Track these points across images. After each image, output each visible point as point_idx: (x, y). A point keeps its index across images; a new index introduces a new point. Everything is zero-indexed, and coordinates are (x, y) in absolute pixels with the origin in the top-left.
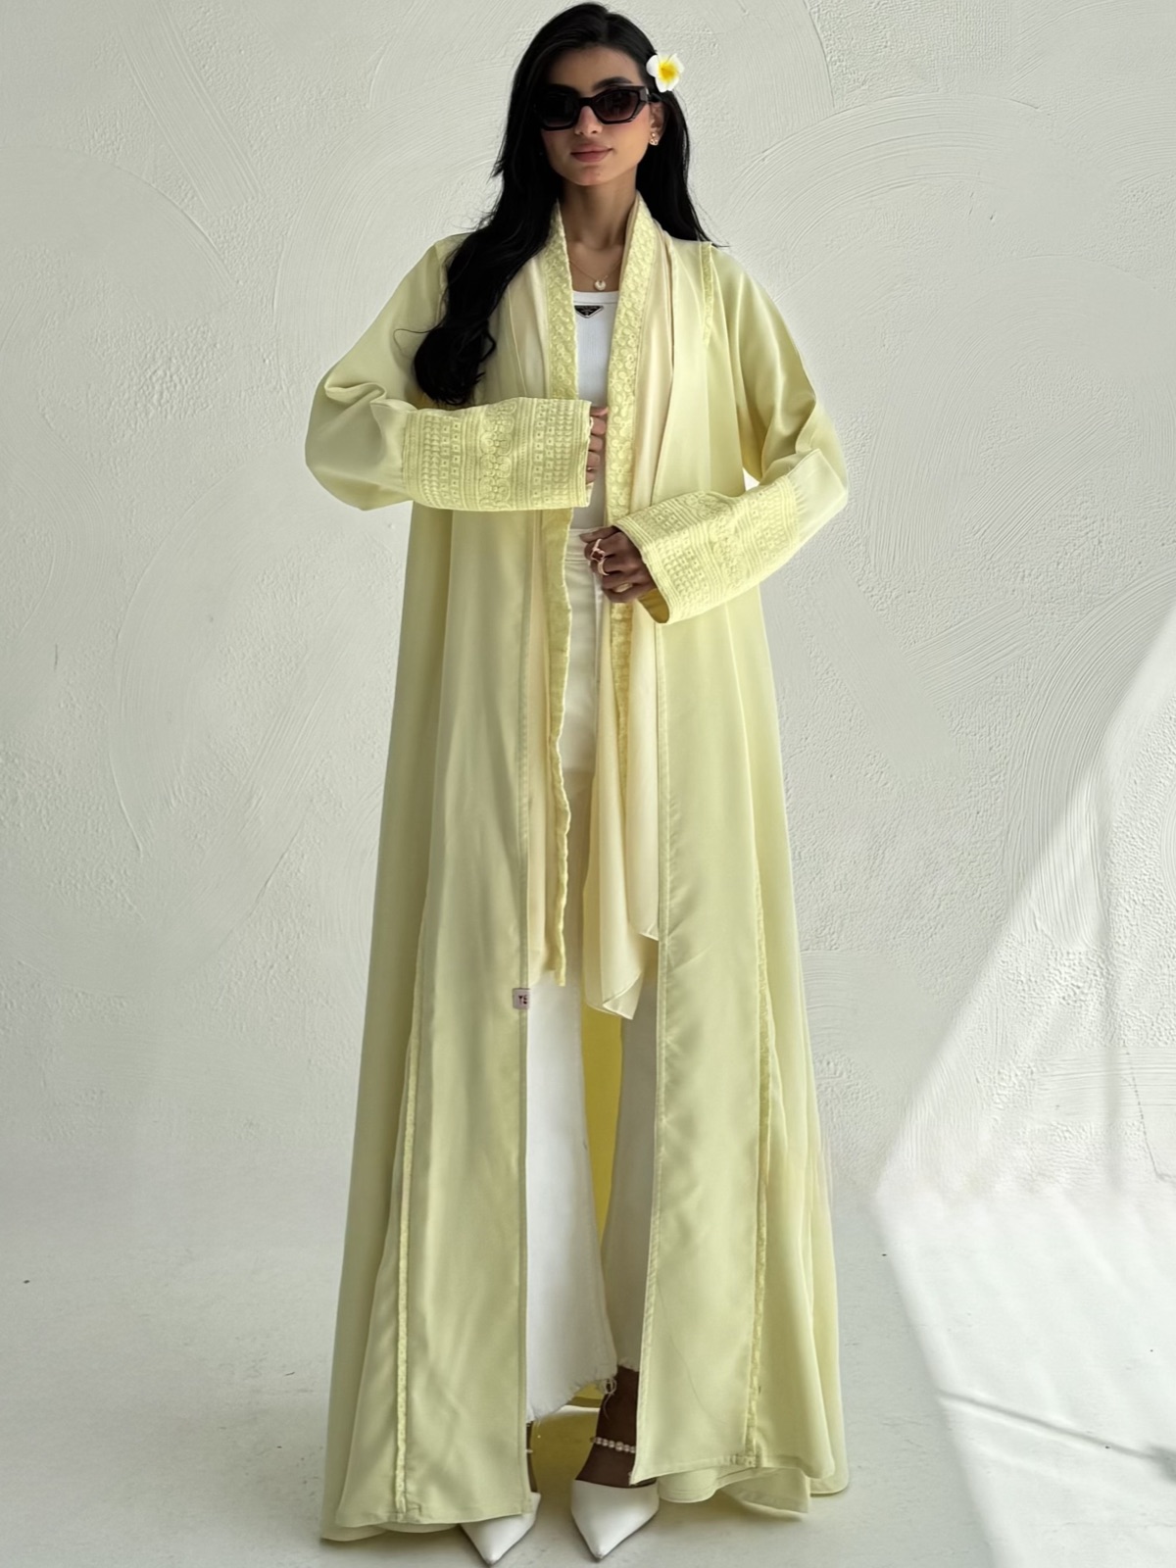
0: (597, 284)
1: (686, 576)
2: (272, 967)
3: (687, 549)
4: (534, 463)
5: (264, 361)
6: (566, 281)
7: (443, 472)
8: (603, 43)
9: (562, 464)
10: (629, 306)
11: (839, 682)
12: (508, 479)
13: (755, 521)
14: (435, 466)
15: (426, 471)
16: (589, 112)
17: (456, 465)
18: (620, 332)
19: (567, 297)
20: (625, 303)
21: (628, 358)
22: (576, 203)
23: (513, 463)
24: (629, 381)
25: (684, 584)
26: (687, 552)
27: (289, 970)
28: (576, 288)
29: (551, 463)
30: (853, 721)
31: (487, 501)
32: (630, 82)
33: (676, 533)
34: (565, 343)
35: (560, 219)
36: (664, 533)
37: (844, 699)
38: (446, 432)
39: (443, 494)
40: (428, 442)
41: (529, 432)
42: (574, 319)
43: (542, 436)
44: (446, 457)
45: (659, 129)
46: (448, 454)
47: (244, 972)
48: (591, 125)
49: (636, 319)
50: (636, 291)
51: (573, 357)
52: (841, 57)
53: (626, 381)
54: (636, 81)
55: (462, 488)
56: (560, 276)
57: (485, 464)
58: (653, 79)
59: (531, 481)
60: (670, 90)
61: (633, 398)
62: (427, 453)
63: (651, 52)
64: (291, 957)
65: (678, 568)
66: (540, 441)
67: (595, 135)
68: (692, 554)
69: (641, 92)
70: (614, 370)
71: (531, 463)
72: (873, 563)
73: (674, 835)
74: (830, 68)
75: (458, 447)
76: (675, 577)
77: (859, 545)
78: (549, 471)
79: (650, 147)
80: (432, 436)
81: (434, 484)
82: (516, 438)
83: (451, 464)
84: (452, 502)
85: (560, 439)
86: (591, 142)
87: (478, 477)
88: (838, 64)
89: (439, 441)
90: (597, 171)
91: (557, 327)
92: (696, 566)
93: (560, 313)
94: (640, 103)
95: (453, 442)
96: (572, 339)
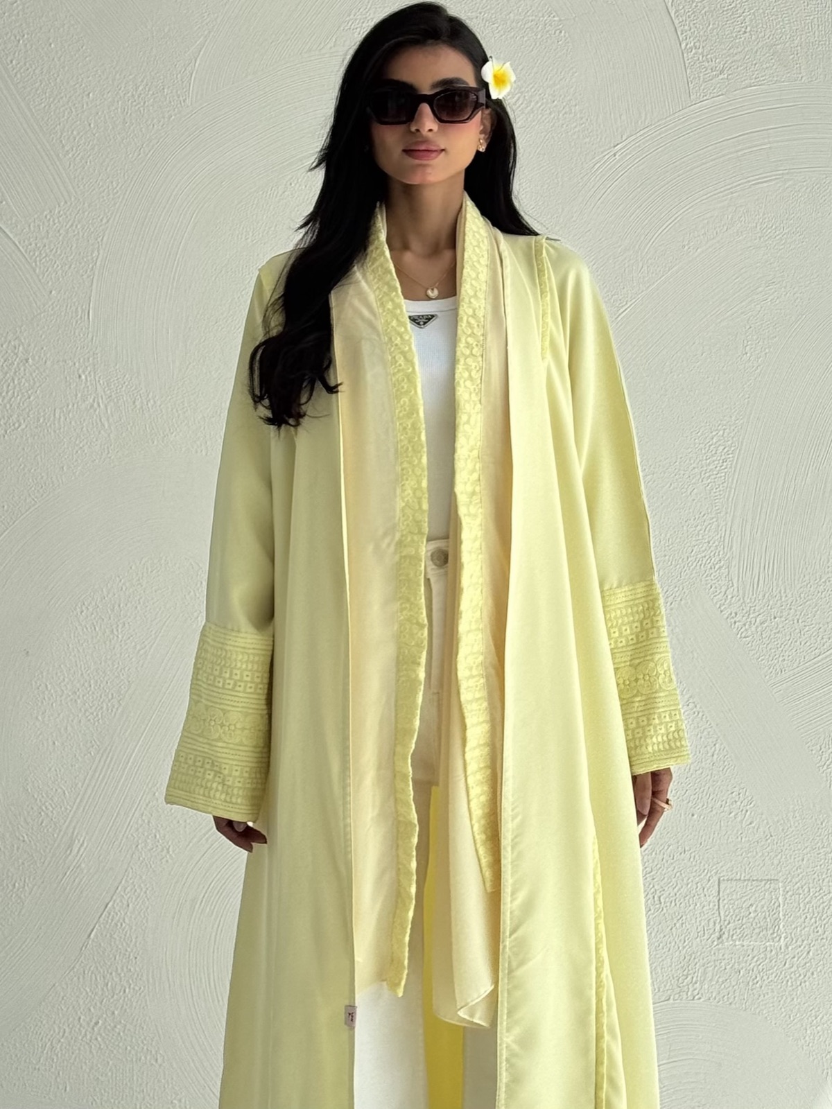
0: (429, 292)
2: (97, 1023)
6: (395, 290)
8: (445, 43)
10: (470, 312)
16: (426, 109)
18: (463, 340)
19: (398, 307)
20: (465, 310)
21: (473, 367)
22: (400, 205)
24: (475, 390)
27: (115, 1027)
28: (407, 296)
32: (467, 83)
34: (404, 353)
42: (409, 330)
45: (487, 135)
47: (67, 1030)
48: (427, 122)
50: (475, 296)
53: (472, 390)
54: (473, 83)
56: (388, 284)
58: (486, 84)
61: (479, 406)
63: (485, 60)
64: (116, 1013)
67: (431, 134)
69: (480, 94)
70: (460, 378)
79: (478, 153)
86: (426, 140)
90: (429, 170)
91: (393, 339)
94: (478, 104)
96: (410, 348)
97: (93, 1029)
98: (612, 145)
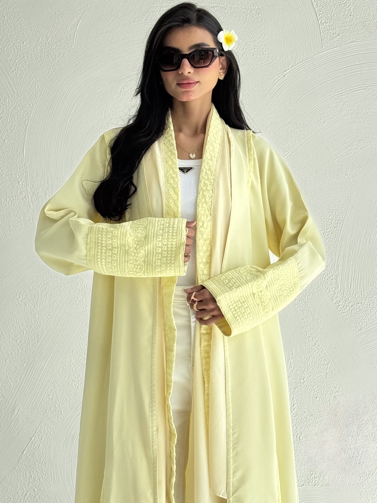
0: (191, 155)
1: (240, 312)
2: (26, 495)
3: (241, 297)
4: (157, 253)
5: (19, 182)
6: (174, 154)
7: (108, 257)
8: (194, 25)
9: (171, 254)
10: (208, 168)
11: (321, 349)
12: (142, 261)
13: (276, 281)
14: (104, 254)
15: (99, 257)
16: (186, 62)
17: (115, 254)
18: (203, 181)
19: (174, 163)
20: (205, 166)
21: (207, 196)
22: (179, 110)
23: (145, 253)
24: (208, 208)
25: (239, 316)
26: (240, 299)
27: (35, 496)
28: (179, 157)
29: (166, 253)
30: (328, 370)
31: (132, 272)
32: (208, 46)
33: (235, 289)
34: (173, 188)
35: (170, 120)
36: (228, 289)
37: (323, 358)
38: (109, 236)
39: (108, 269)
40: (100, 241)
41: (154, 237)
42: (178, 175)
43: (160, 239)
44: (109, 249)
45: (225, 70)
46: (110, 248)
47: (12, 498)
48: (187, 68)
49: (211, 175)
50: (211, 159)
51: (177, 195)
52: (327, 21)
53: (206, 209)
54: (211, 44)
55: (118, 266)
56: (171, 151)
57: (130, 253)
58: (221, 44)
59: (155, 262)
60: (230, 50)
61: (210, 217)
62: (100, 247)
63: (221, 29)
64: (36, 490)
65: (236, 308)
66: (159, 241)
67: (189, 74)
68: (244, 300)
69: (215, 51)
70: (200, 203)
71: (155, 253)
72: (339, 288)
73: (235, 444)
74: (320, 26)
75: (116, 244)
76: (235, 312)
77: (332, 279)
78: (164, 257)
79: (219, 80)
80: (102, 238)
81: (103, 263)
82: (147, 240)
83: (112, 253)
84: (113, 273)
85: (170, 240)
86: (187, 78)
87: (126, 260)
88: (325, 24)
89: (106, 241)
90: (190, 94)
91: (169, 180)
92: (245, 306)
93: (171, 172)
94: (214, 57)
95: (114, 242)
96: (177, 186)
97: (24, 497)
98: (283, 71)
